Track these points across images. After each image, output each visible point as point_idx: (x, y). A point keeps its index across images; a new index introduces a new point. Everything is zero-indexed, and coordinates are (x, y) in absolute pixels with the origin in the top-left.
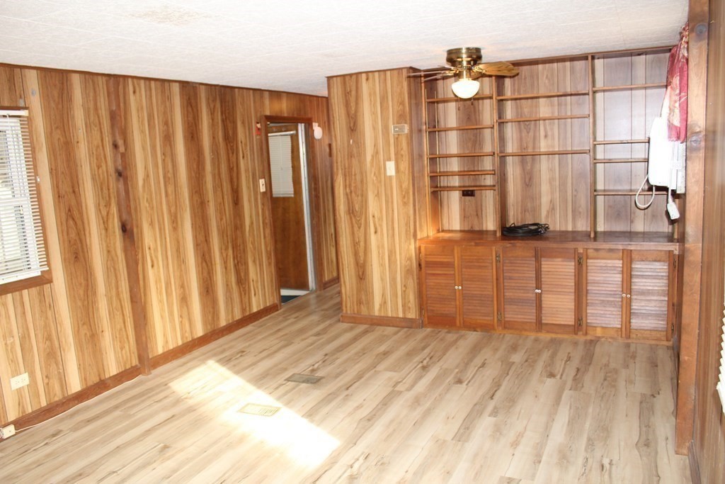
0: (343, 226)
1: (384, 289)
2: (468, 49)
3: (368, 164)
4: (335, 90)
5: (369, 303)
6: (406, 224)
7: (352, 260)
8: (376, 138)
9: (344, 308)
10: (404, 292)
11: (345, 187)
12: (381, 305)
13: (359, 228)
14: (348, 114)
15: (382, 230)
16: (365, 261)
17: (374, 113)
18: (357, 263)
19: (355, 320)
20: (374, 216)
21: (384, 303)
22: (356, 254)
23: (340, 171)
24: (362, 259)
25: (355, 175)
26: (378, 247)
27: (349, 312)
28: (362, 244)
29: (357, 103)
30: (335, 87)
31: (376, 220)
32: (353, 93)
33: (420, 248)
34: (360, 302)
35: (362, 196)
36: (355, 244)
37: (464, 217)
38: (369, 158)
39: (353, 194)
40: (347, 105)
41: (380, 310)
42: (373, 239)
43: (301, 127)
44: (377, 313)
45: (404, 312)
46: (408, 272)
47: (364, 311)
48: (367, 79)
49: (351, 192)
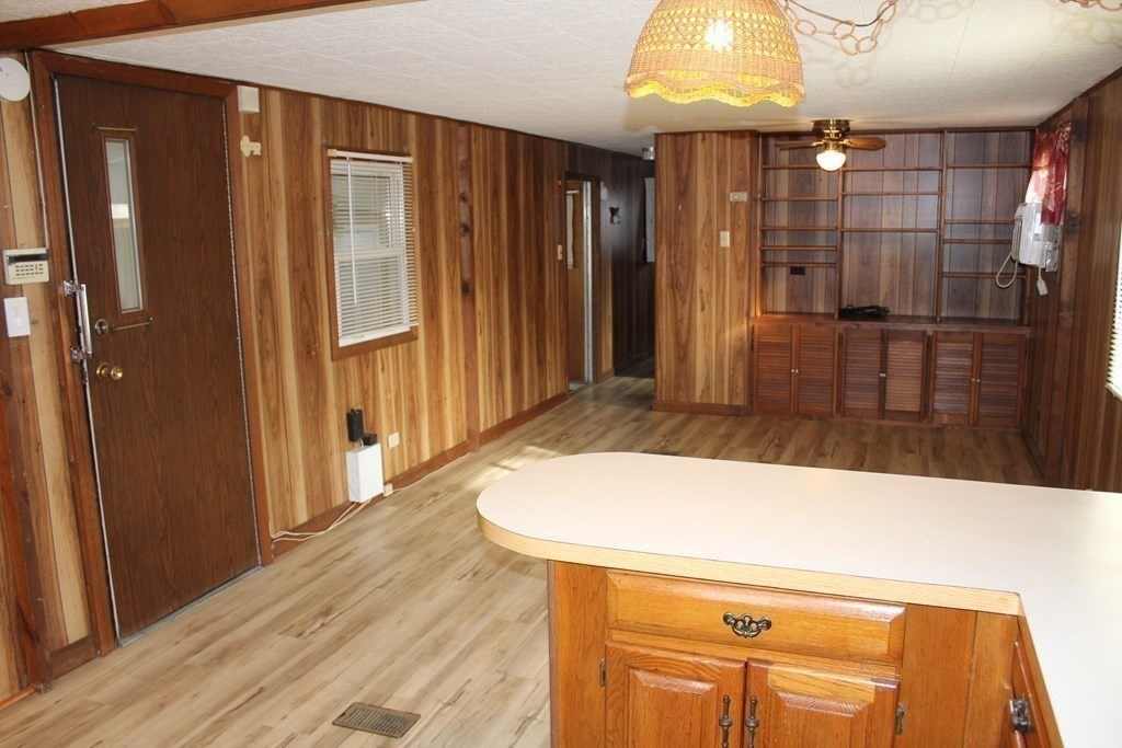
0: (664, 303)
1: (708, 373)
2: (838, 122)
3: (699, 234)
4: (664, 150)
5: (690, 388)
6: (739, 301)
7: (672, 339)
8: (709, 206)
9: (658, 395)
10: (732, 378)
11: (669, 257)
12: (703, 391)
13: (684, 303)
14: (678, 177)
15: (710, 308)
16: (688, 340)
17: (708, 177)
18: (678, 343)
19: (672, 408)
20: (701, 292)
21: (707, 388)
22: (677, 334)
23: (664, 239)
24: (684, 338)
25: (682, 244)
26: (705, 327)
27: (664, 399)
28: (685, 322)
29: (689, 165)
30: (664, 145)
31: (704, 295)
32: (686, 154)
33: (753, 329)
34: (678, 388)
35: (689, 268)
36: (677, 322)
37: (792, 296)
38: (700, 227)
39: (679, 267)
40: (678, 166)
41: (702, 397)
42: (699, 316)
43: (588, 186)
44: (698, 400)
45: (730, 398)
46: (738, 353)
47: (683, 397)
48: (703, 140)
49: (676, 264)
